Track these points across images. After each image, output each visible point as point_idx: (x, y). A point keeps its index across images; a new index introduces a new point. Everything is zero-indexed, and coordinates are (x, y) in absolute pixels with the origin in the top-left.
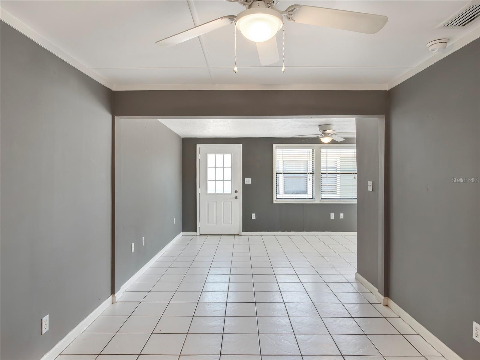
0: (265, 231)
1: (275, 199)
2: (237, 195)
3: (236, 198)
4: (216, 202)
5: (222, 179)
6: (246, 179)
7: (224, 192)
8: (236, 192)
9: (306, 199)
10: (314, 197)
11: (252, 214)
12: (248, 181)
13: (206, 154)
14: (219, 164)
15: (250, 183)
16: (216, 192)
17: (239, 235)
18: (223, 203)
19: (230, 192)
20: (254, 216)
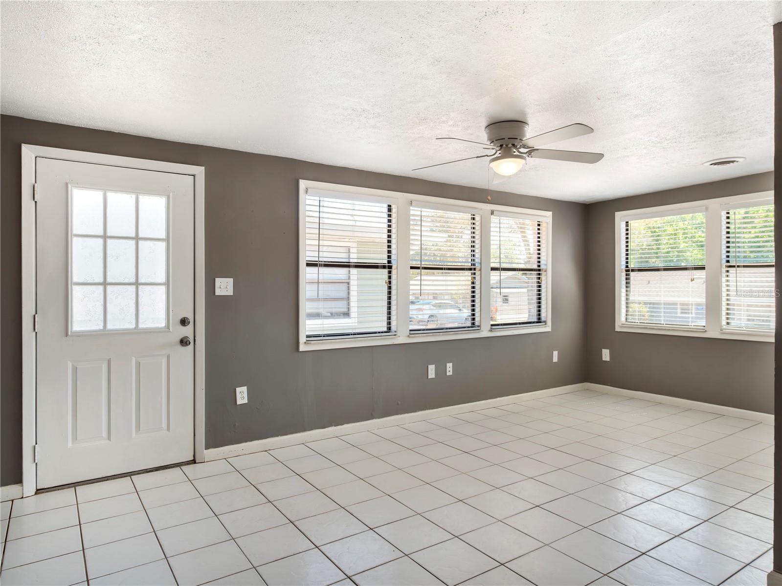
0: (277, 436)
1: (302, 339)
2: (187, 331)
3: (184, 342)
4: (109, 362)
5: (133, 280)
6: (216, 279)
7: (141, 326)
8: (184, 322)
9: (376, 333)
10: (393, 328)
11: (238, 390)
12: (225, 286)
13: (67, 184)
14: (120, 224)
15: (230, 292)
16: (110, 326)
17: (194, 462)
18: (138, 365)
19: (162, 324)
20: (242, 395)
